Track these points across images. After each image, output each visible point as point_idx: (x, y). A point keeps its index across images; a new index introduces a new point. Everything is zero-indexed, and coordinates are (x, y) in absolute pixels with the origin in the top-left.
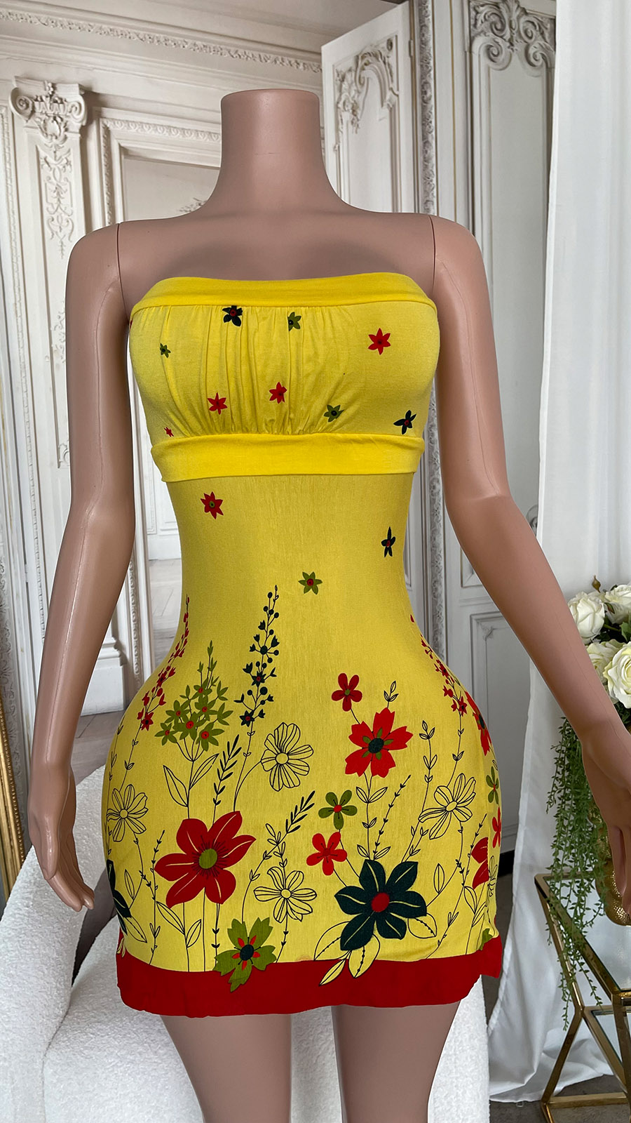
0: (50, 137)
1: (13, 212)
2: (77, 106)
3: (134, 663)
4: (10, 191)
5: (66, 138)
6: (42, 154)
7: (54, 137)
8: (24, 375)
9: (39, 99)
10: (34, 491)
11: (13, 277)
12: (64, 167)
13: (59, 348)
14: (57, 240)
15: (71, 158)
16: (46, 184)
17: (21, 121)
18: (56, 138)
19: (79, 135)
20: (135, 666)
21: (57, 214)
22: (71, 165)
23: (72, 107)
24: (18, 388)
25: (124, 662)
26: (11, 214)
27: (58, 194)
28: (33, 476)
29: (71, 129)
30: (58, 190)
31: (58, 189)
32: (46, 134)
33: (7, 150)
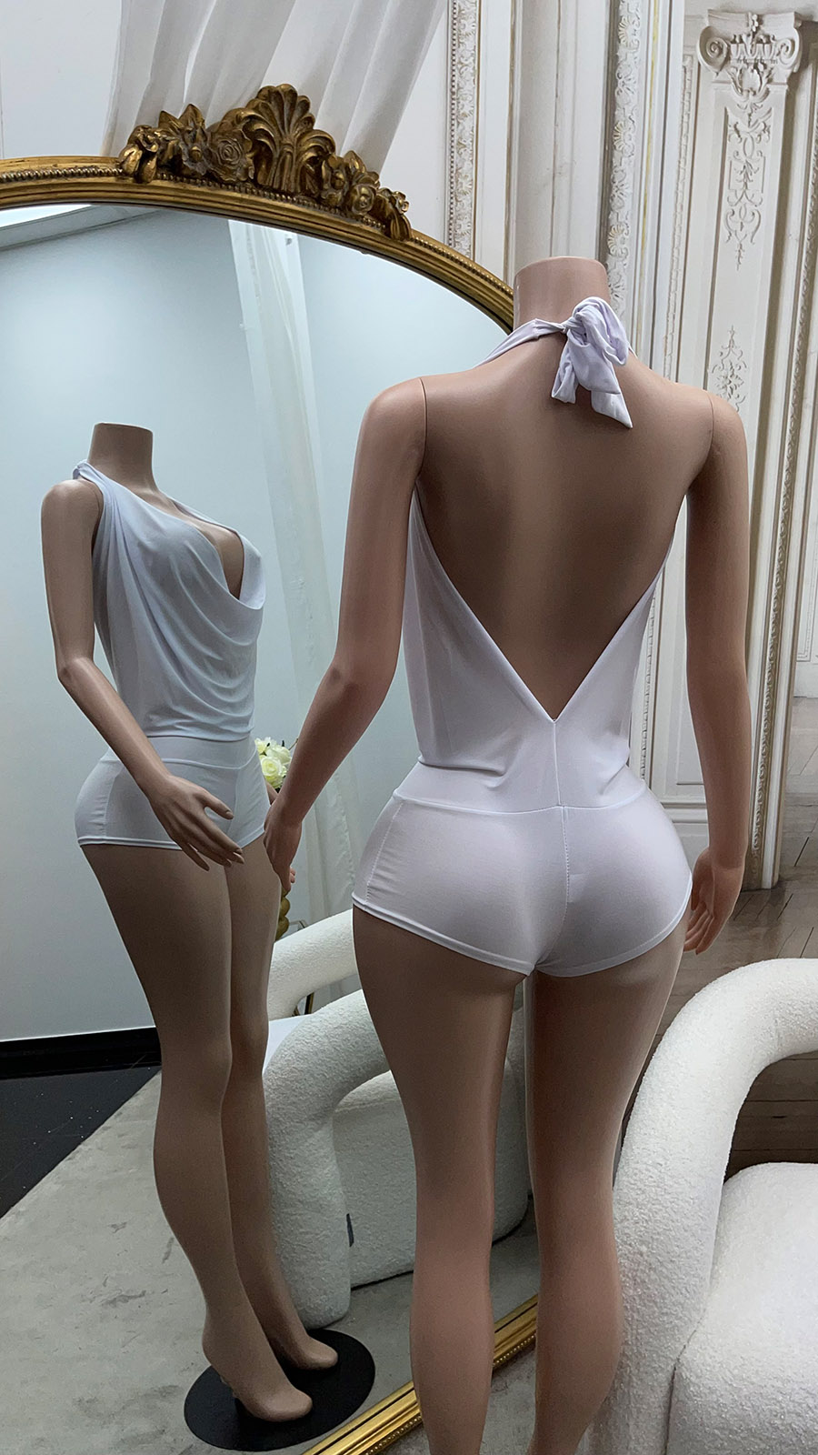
0: (745, 93)
1: (682, 206)
2: (790, 45)
4: (681, 178)
5: (767, 92)
6: (732, 120)
7: (751, 93)
9: (737, 40)
11: (669, 299)
12: (760, 135)
14: (735, 241)
15: (770, 122)
16: (731, 162)
17: (709, 72)
18: (755, 93)
19: (786, 87)
21: (740, 204)
22: (769, 132)
23: (782, 46)
26: (679, 210)
27: (746, 176)
29: (775, 80)
30: (747, 170)
31: (747, 166)
32: (742, 90)
33: (685, 119)
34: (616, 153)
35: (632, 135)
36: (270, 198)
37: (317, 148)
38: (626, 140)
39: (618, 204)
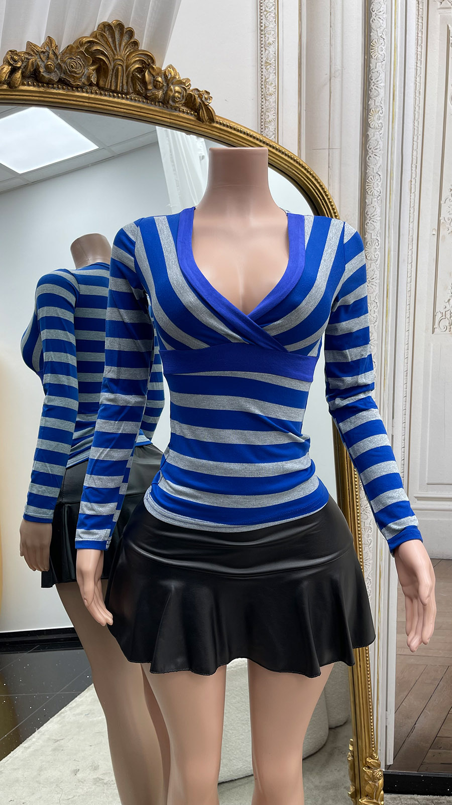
4: (418, 74)
8: (410, 248)
10: (407, 355)
11: (412, 155)
13: (446, 220)
24: (404, 260)
26: (417, 95)
28: (408, 341)
33: (420, 35)
34: (373, 61)
35: (384, 48)
36: (110, 96)
37: (142, 62)
38: (379, 52)
39: (375, 94)
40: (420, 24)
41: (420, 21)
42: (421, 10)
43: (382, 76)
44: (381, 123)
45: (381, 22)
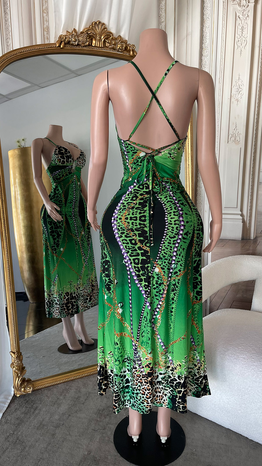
1: (223, 40)
3: (248, 223)
4: (223, 32)
5: (248, 6)
6: (238, 14)
7: (243, 6)
8: (219, 107)
12: (246, 18)
13: (234, 95)
14: (239, 49)
15: (249, 14)
16: (238, 27)
17: (231, 3)
19: (254, 3)
20: (248, 224)
21: (240, 39)
22: (249, 17)
25: (244, 222)
27: (242, 30)
31: (243, 27)
33: (224, 16)
34: (204, 28)
35: (209, 22)
36: (95, 49)
37: (108, 35)
38: (207, 24)
39: (205, 42)
40: (224, 11)
41: (224, 10)
42: (224, 6)
43: (208, 34)
44: (207, 54)
45: (208, 11)
